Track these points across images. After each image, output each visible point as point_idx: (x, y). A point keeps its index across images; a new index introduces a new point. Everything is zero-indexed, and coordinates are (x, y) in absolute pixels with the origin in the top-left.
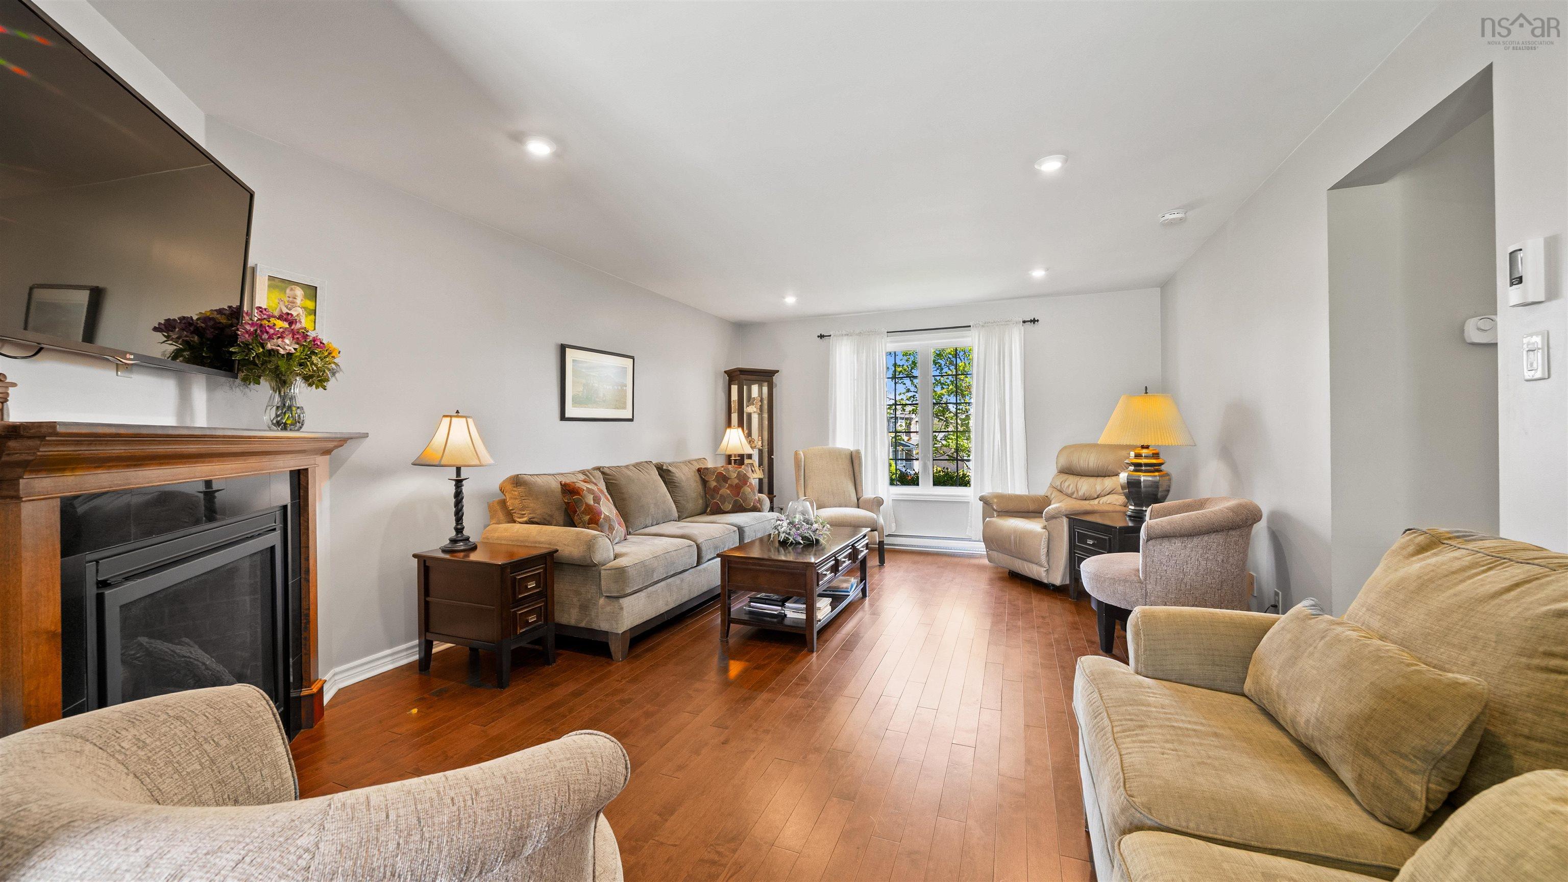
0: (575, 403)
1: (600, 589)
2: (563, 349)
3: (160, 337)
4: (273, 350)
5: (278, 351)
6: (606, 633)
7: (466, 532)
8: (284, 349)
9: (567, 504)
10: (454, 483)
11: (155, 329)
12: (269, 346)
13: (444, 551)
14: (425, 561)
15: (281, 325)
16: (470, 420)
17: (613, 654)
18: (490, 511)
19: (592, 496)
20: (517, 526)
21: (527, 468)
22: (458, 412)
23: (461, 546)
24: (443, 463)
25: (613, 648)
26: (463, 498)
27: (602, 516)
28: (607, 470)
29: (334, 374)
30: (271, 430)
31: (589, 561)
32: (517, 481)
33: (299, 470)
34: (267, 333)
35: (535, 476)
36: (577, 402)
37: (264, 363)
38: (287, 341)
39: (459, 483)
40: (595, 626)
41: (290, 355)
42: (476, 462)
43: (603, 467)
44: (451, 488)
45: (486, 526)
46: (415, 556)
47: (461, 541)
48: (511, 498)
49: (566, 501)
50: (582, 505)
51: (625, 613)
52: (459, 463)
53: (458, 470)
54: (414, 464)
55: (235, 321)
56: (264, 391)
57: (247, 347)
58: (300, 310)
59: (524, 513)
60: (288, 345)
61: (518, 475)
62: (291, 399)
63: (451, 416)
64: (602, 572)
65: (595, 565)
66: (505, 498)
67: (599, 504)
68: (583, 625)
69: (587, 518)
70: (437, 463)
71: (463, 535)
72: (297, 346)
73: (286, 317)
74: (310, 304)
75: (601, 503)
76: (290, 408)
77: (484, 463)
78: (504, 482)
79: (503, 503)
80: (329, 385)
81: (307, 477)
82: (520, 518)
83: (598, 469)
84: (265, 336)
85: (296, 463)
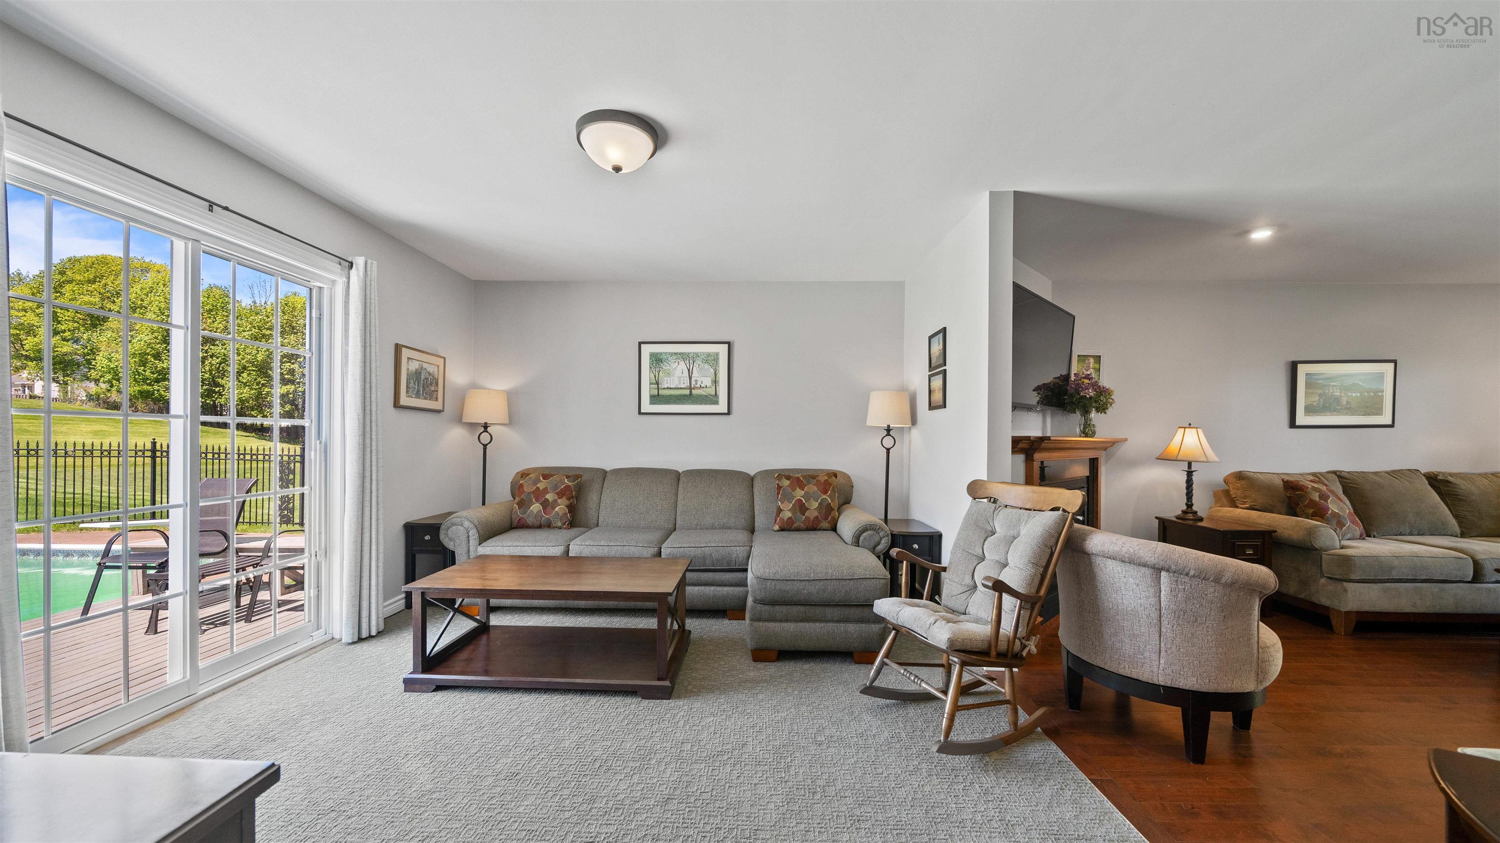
0: (1308, 412)
1: (1321, 570)
2: (1293, 367)
3: (1035, 393)
4: (1083, 396)
5: (1086, 396)
6: (1327, 608)
7: (1195, 508)
8: (1089, 395)
9: (1290, 498)
10: (1186, 473)
11: (1034, 390)
12: (1082, 394)
13: (1177, 518)
14: (1164, 522)
15: (1086, 381)
16: (1199, 430)
17: (1334, 627)
18: (1214, 497)
19: (1318, 494)
20: (1238, 511)
21: (1251, 466)
22: (1190, 424)
23: (1190, 516)
24: (1178, 458)
25: (1334, 621)
26: (1193, 484)
27: (1330, 512)
28: (1343, 474)
29: (1111, 405)
30: (1080, 436)
31: (1310, 545)
32: (1240, 476)
33: (1094, 458)
34: (1081, 387)
35: (1258, 474)
36: (1309, 410)
37: (1079, 402)
38: (1090, 391)
39: (1190, 474)
40: (1315, 599)
41: (1091, 397)
42: (1204, 459)
43: (1341, 471)
44: (1184, 477)
45: (1211, 508)
46: (1156, 518)
47: (1191, 513)
48: (1233, 489)
49: (1288, 495)
50: (1306, 500)
51: (1349, 595)
52: (1190, 459)
53: (1190, 464)
54: (1156, 459)
55: (1065, 382)
56: (1076, 418)
57: (1072, 396)
58: (1092, 370)
59: (1245, 500)
60: (1091, 393)
61: (1241, 472)
62: (1090, 420)
63: (1185, 428)
64: (1324, 556)
65: (1316, 550)
66: (1228, 488)
67: (1327, 502)
68: (1302, 596)
69: (1311, 511)
70: (1174, 459)
71: (1192, 509)
72: (1095, 393)
73: (1088, 377)
74: (1097, 366)
75: (1329, 501)
76: (1089, 425)
77: (1210, 460)
78: (1228, 476)
79: (1227, 493)
80: (1109, 411)
81: (1098, 462)
82: (1242, 504)
83: (1335, 472)
84: (1081, 389)
85: (1092, 454)
